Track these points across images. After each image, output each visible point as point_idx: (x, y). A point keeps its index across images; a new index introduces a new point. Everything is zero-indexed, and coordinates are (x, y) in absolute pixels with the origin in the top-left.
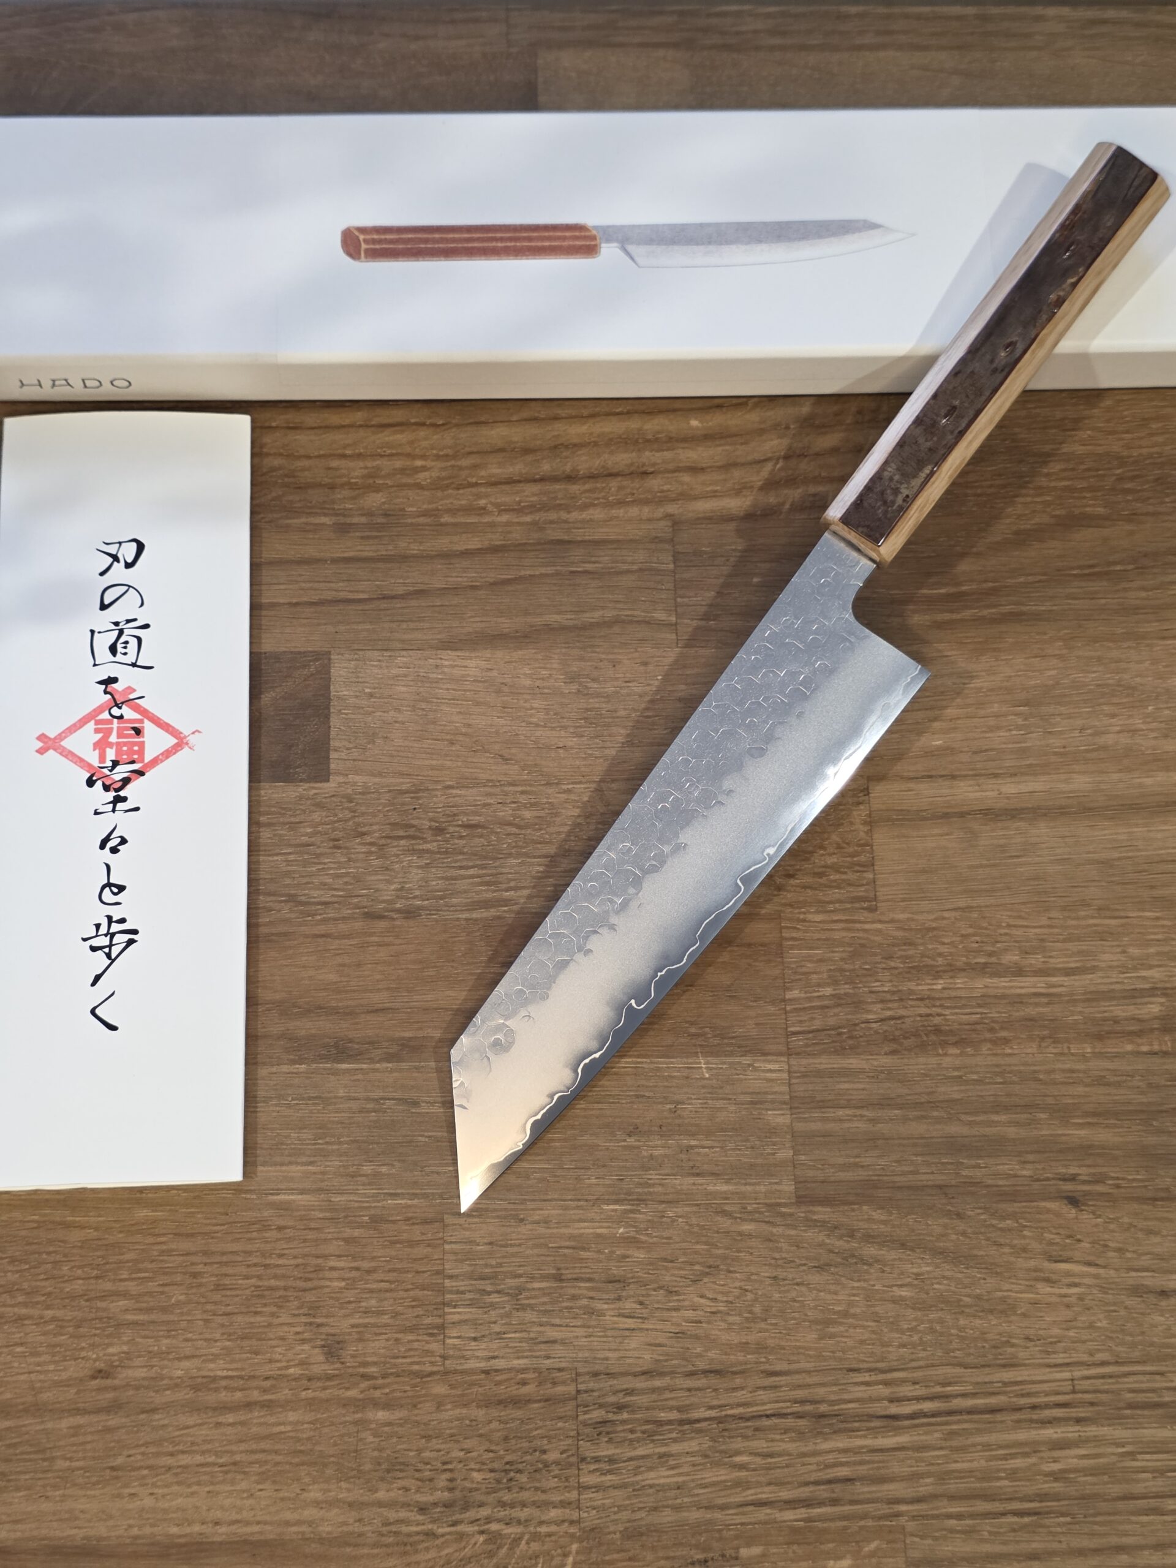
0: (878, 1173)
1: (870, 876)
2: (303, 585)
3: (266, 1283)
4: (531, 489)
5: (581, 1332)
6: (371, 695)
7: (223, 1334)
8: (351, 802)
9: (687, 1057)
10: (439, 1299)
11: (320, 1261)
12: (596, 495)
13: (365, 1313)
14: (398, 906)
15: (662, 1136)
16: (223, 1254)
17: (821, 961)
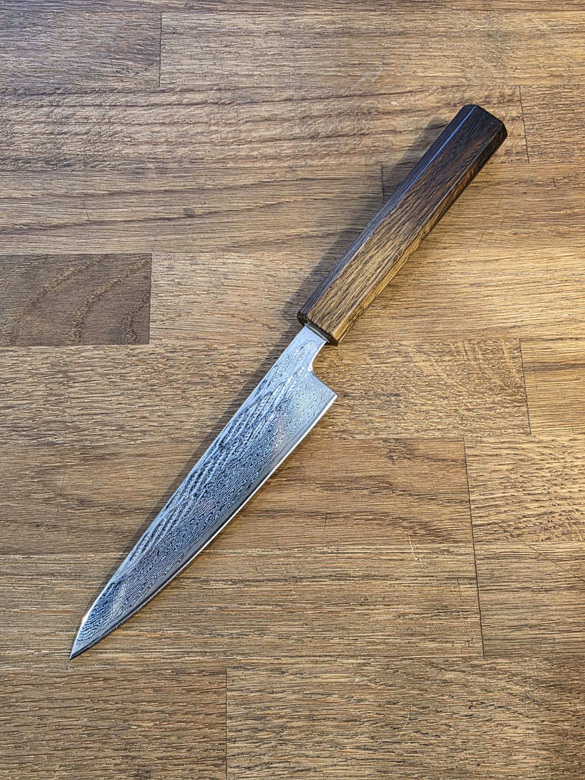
0: (541, 632)
1: (524, 409)
2: (134, 209)
3: (94, 724)
4: (286, 144)
5: (329, 761)
6: (179, 284)
7: (60, 766)
8: (164, 358)
9: (402, 545)
10: (222, 736)
11: (134, 706)
12: (331, 149)
13: (167, 747)
14: (195, 433)
15: (384, 605)
16: (63, 700)
17: (494, 471)
